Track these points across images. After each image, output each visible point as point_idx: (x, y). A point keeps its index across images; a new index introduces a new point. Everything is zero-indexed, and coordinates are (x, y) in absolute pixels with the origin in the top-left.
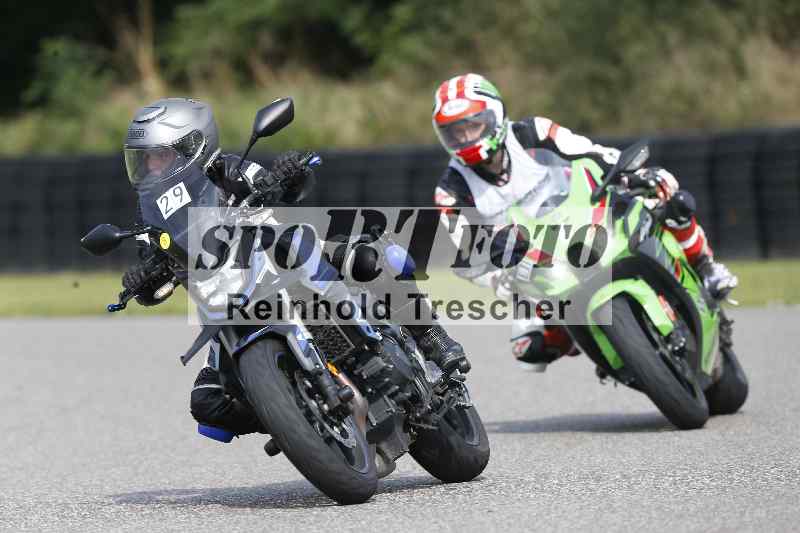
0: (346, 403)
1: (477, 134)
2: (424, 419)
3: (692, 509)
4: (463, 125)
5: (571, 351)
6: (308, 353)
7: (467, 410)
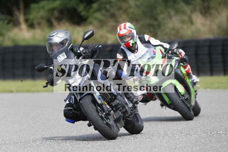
0: (110, 112)
1: (129, 39)
2: (128, 117)
3: (178, 147)
4: (125, 37)
5: (154, 99)
6: (99, 99)
7: (137, 115)
